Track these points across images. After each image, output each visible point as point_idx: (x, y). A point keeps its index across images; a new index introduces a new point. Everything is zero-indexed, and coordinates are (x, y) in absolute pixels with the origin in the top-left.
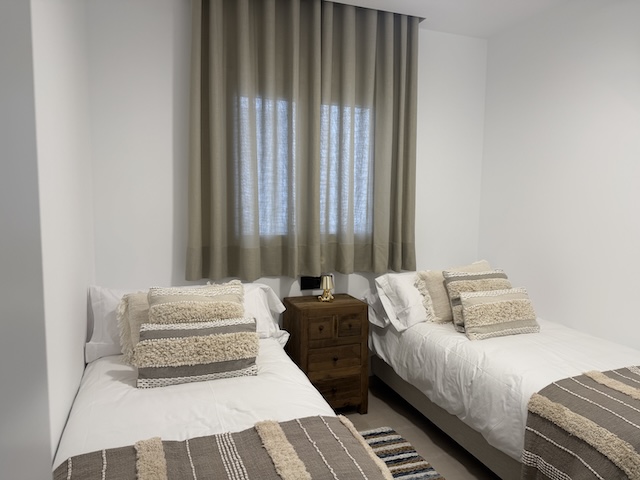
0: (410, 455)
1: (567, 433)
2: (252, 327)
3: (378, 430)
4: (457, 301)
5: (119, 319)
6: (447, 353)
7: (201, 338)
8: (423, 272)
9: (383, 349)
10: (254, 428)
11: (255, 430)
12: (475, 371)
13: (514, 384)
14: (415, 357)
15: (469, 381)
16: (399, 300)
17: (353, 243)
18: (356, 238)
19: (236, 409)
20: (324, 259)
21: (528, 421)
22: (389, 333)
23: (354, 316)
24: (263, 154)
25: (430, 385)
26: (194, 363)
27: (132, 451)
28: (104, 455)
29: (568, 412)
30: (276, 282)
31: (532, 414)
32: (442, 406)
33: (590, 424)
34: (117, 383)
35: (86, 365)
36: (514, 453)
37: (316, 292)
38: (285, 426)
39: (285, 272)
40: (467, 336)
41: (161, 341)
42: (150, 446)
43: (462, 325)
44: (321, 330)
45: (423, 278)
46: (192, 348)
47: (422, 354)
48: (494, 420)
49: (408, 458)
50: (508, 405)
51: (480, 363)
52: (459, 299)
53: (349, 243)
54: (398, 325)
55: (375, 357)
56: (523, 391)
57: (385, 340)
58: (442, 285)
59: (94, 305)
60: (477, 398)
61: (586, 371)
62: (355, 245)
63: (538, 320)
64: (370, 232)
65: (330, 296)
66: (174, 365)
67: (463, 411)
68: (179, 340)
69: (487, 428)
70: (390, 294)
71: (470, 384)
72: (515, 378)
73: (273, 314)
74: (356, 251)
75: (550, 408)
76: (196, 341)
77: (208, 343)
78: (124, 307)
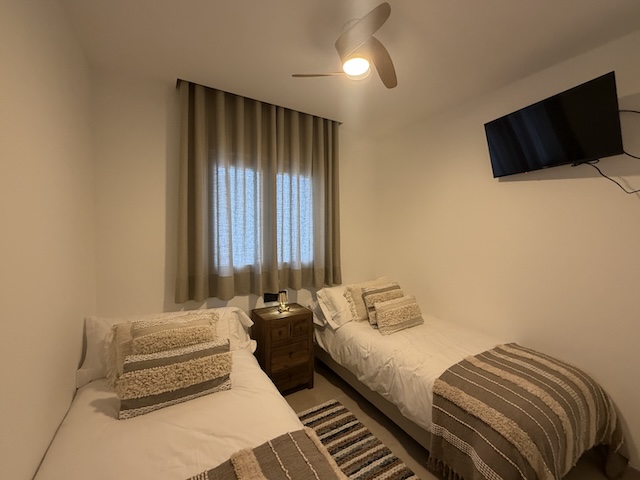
1: (465, 411)
2: (226, 348)
7: (181, 365)
8: (351, 286)
9: (322, 341)
10: (230, 461)
11: (230, 464)
14: (346, 348)
16: (333, 307)
17: (300, 269)
18: (302, 264)
19: (212, 435)
20: (281, 280)
21: (433, 400)
23: (304, 321)
24: (236, 207)
26: (175, 389)
29: (463, 394)
30: (246, 299)
31: (438, 397)
33: (483, 405)
34: (101, 415)
35: (77, 390)
36: (423, 424)
37: (275, 304)
38: (258, 452)
39: (253, 291)
40: (380, 332)
41: (144, 372)
43: (376, 325)
44: (280, 334)
45: (349, 290)
46: (172, 376)
47: (351, 345)
48: (406, 398)
52: (373, 307)
53: (297, 268)
54: (334, 325)
55: (317, 347)
56: (428, 377)
57: (324, 335)
58: (361, 297)
61: (465, 357)
62: (302, 270)
66: (156, 393)
67: (382, 389)
68: (161, 369)
70: (327, 303)
73: (244, 327)
74: (303, 273)
75: (450, 391)
76: (177, 368)
77: (188, 368)
78: (112, 336)
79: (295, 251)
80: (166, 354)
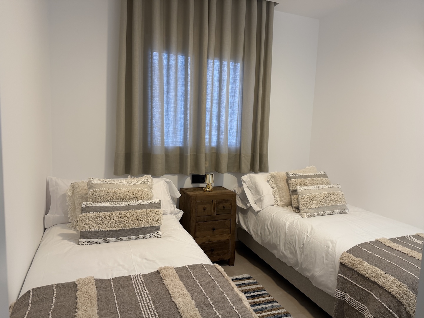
0: (262, 293)
1: (365, 278)
2: (158, 206)
3: (241, 276)
4: (295, 192)
5: (67, 199)
6: (287, 225)
7: (123, 212)
8: (273, 173)
9: (245, 223)
10: (158, 271)
11: (158, 272)
12: (305, 237)
13: (331, 246)
14: (266, 228)
15: (302, 244)
16: (257, 191)
17: (227, 153)
18: (229, 149)
19: (146, 259)
20: (207, 163)
21: (339, 270)
22: (250, 213)
23: (227, 201)
24: (168, 91)
25: (275, 247)
26: (118, 229)
27: (74, 285)
28: (54, 288)
29: (367, 265)
30: (176, 177)
31: (343, 266)
32: (283, 260)
34: (66, 242)
35: (45, 229)
36: (330, 291)
37: (202, 185)
38: (179, 270)
39: (181, 171)
40: (301, 215)
41: (96, 214)
42: (86, 282)
43: (297, 208)
44: (204, 209)
45: (273, 177)
46: (117, 219)
47: (271, 226)
48: (317, 269)
49: (260, 295)
50: (326, 259)
51: (309, 232)
52: (296, 191)
53: (224, 152)
54: (256, 208)
55: (240, 228)
56: (337, 250)
57: (247, 217)
58: (285, 181)
59: (51, 189)
60: (306, 255)
61: (378, 238)
62: (228, 154)
63: (348, 206)
64: (238, 146)
65: (211, 188)
66: (105, 230)
67: (297, 263)
68: (108, 213)
69: (312, 275)
70: (251, 187)
71: (302, 246)
72: (332, 242)
73: (173, 199)
74: (229, 158)
75: (354, 261)
76: (120, 214)
77: (128, 215)
78: (71, 191)
79: (222, 136)
80: (111, 204)
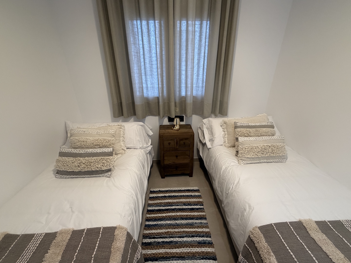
0: (199, 207)
3: (192, 188)
6: (223, 169)
9: (202, 153)
12: (231, 187)
13: (247, 210)
15: (227, 191)
16: (212, 133)
17: (192, 102)
21: (247, 241)
22: (205, 147)
23: (186, 139)
31: (251, 241)
40: (238, 159)
44: (169, 144)
45: (225, 123)
50: (241, 220)
51: (235, 184)
53: (189, 101)
54: (209, 145)
56: (251, 219)
58: (233, 129)
60: (228, 203)
70: (209, 128)
72: (250, 206)
